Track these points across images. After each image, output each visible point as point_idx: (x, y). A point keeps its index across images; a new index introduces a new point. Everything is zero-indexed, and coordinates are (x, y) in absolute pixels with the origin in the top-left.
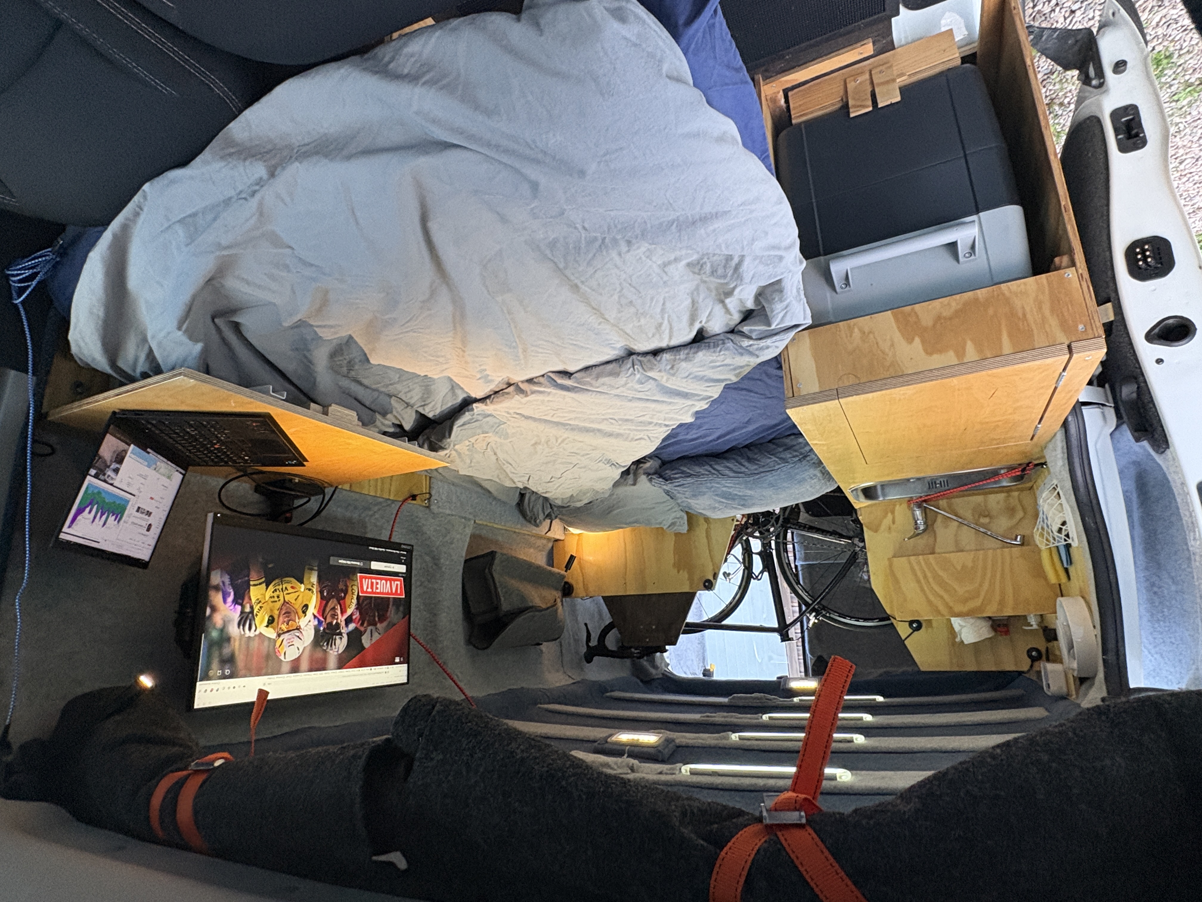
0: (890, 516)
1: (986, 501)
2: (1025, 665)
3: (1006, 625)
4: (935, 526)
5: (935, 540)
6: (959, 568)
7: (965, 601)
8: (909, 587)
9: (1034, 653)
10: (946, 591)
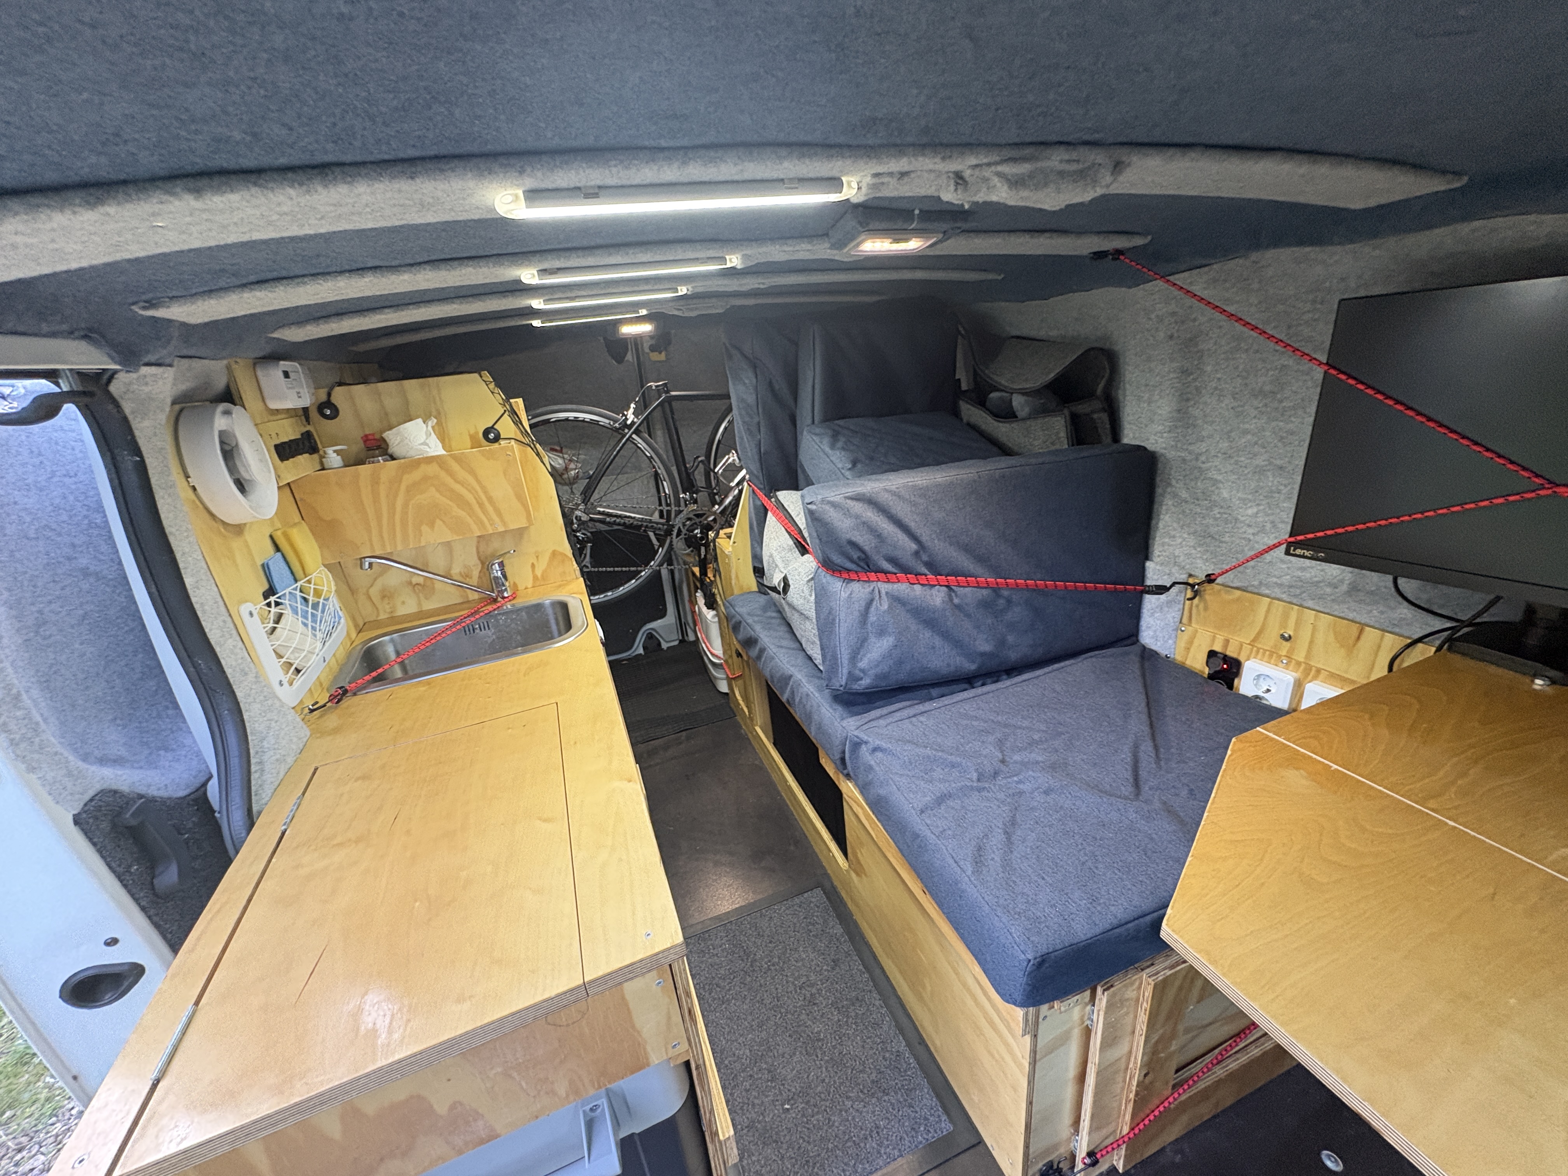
0: (539, 573)
1: (419, 604)
2: (339, 396)
3: (369, 449)
4: (480, 566)
5: (477, 548)
6: (438, 522)
7: (425, 478)
8: (501, 490)
9: (328, 412)
10: (452, 490)
